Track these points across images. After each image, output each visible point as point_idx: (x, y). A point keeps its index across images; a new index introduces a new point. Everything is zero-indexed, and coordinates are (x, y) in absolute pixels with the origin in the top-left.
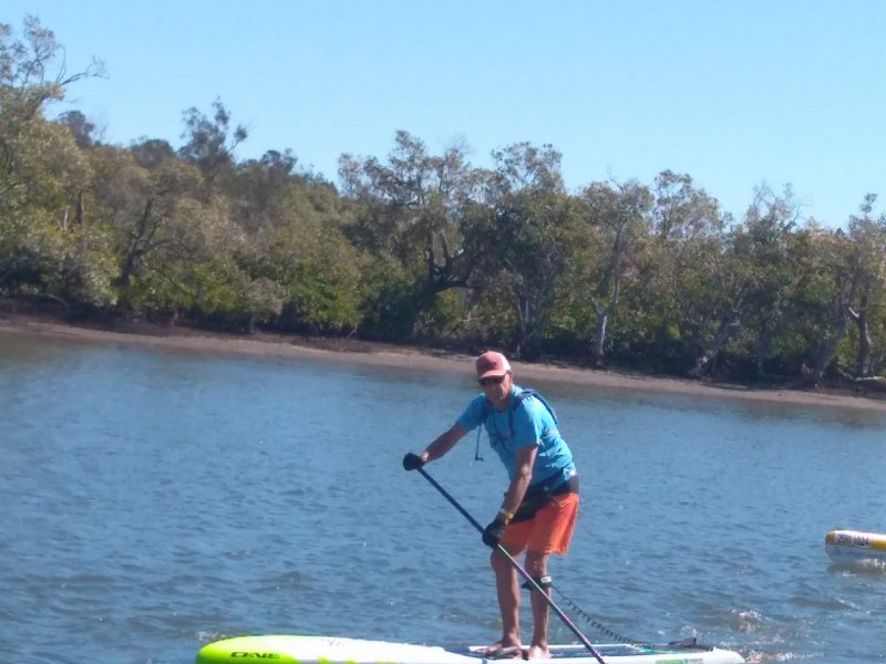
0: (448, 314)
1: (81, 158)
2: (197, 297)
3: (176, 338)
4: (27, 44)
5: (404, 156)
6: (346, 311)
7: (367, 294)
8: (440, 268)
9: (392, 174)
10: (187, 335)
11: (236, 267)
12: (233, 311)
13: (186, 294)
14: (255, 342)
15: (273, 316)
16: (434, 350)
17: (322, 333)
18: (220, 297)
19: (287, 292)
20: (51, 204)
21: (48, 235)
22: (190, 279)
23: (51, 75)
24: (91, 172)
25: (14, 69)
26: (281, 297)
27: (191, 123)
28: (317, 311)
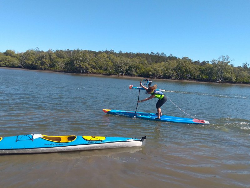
1: (232, 68)
2: (244, 81)
4: (227, 58)
10: (243, 84)
11: (248, 78)
12: (248, 82)
20: (229, 72)
21: (228, 75)
23: (229, 61)
24: (233, 69)
25: (225, 60)
27: (243, 64)
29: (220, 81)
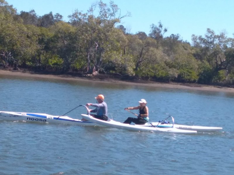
0: (222, 77)
2: (155, 73)
3: (150, 84)
4: (111, 9)
5: (209, 35)
6: (194, 76)
7: (200, 72)
8: (219, 65)
9: (206, 40)
10: (153, 83)
11: (165, 65)
12: (165, 77)
13: (152, 72)
14: (171, 85)
15: (175, 78)
16: (218, 86)
17: (188, 82)
18: (161, 73)
19: (179, 72)
20: (117, 50)
21: (117, 58)
22: (153, 68)
24: (127, 41)
25: (107, 15)
26: (177, 73)
27: (152, 28)
28: (187, 76)
29: (95, 73)
